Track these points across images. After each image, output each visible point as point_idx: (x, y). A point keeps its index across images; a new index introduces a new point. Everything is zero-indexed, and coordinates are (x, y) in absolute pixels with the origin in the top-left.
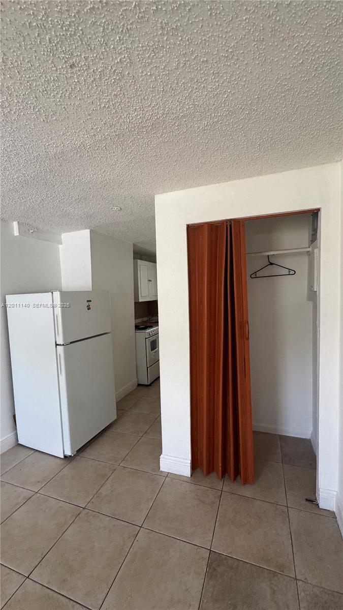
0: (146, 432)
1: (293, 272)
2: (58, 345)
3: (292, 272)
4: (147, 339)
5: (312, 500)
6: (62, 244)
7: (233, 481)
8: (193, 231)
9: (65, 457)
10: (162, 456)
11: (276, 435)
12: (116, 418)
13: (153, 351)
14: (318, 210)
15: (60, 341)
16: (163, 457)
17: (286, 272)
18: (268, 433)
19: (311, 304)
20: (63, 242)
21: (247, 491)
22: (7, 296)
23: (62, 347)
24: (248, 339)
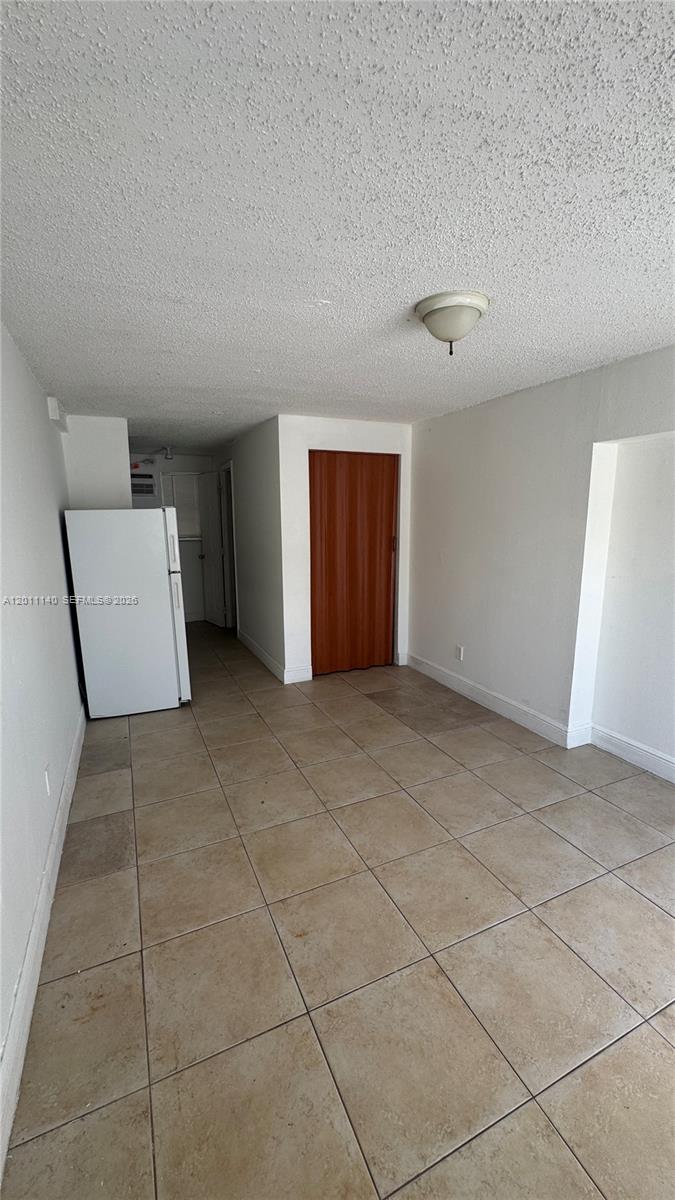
2: (173, 572)
6: (66, 431)
9: (182, 705)
14: (400, 455)
16: (287, 672)
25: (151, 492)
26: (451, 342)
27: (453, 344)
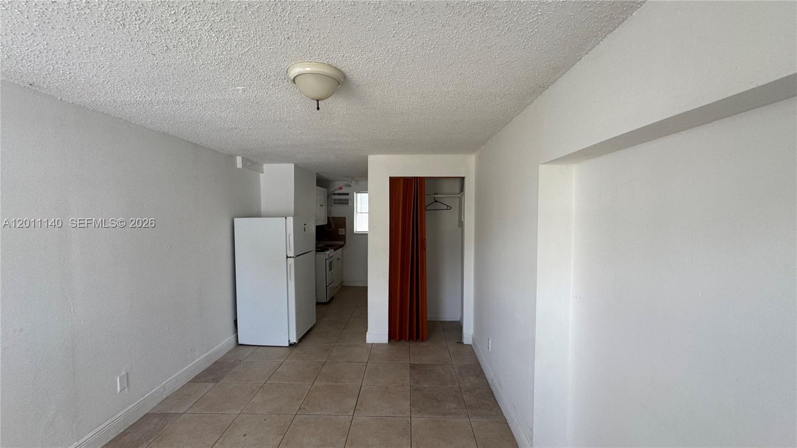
0: (344, 329)
2: (290, 257)
3: (449, 208)
4: (327, 260)
5: (460, 342)
6: (263, 172)
7: (416, 340)
8: (394, 182)
9: (291, 345)
10: (367, 333)
11: (438, 321)
12: (315, 322)
13: (331, 272)
14: (464, 177)
15: (292, 254)
16: (369, 334)
17: (446, 207)
18: (434, 321)
19: (460, 229)
20: (265, 172)
21: (424, 344)
22: (235, 219)
23: (293, 259)
24: (425, 250)
25: (347, 203)
27: (319, 102)
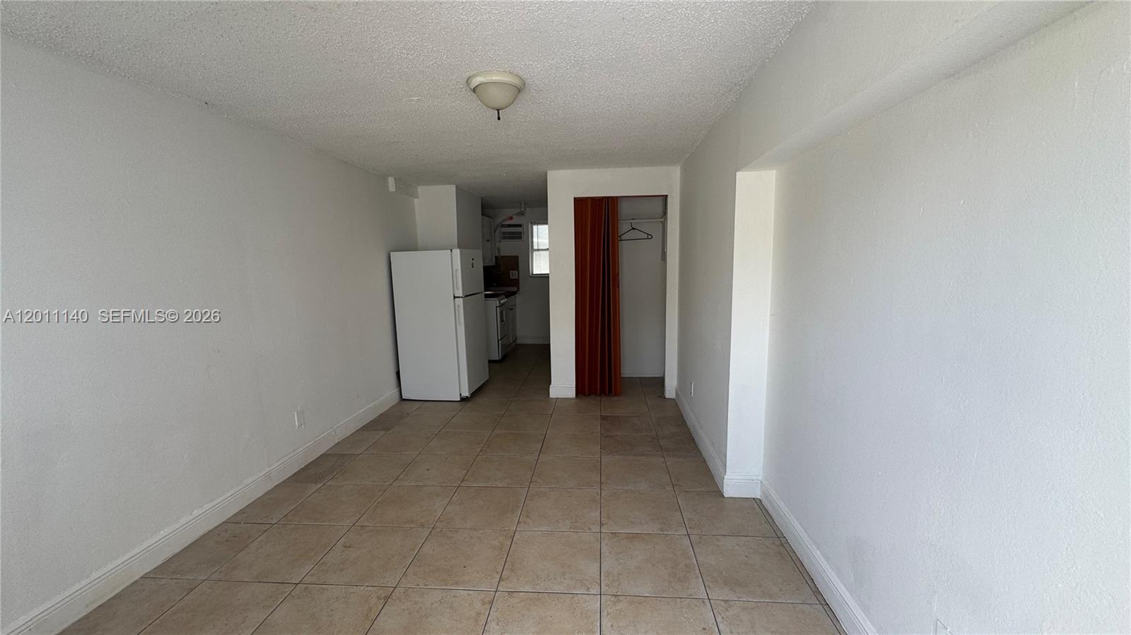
1: (650, 237)
2: (457, 297)
4: (498, 309)
5: (661, 396)
7: (609, 395)
8: (580, 203)
9: (463, 399)
10: (551, 389)
11: (636, 377)
12: (488, 378)
13: (502, 323)
14: (667, 196)
15: (460, 293)
17: (646, 236)
18: (631, 377)
19: (663, 263)
20: (419, 197)
22: (391, 253)
23: (461, 299)
25: (520, 238)
26: (498, 110)
27: (500, 111)
